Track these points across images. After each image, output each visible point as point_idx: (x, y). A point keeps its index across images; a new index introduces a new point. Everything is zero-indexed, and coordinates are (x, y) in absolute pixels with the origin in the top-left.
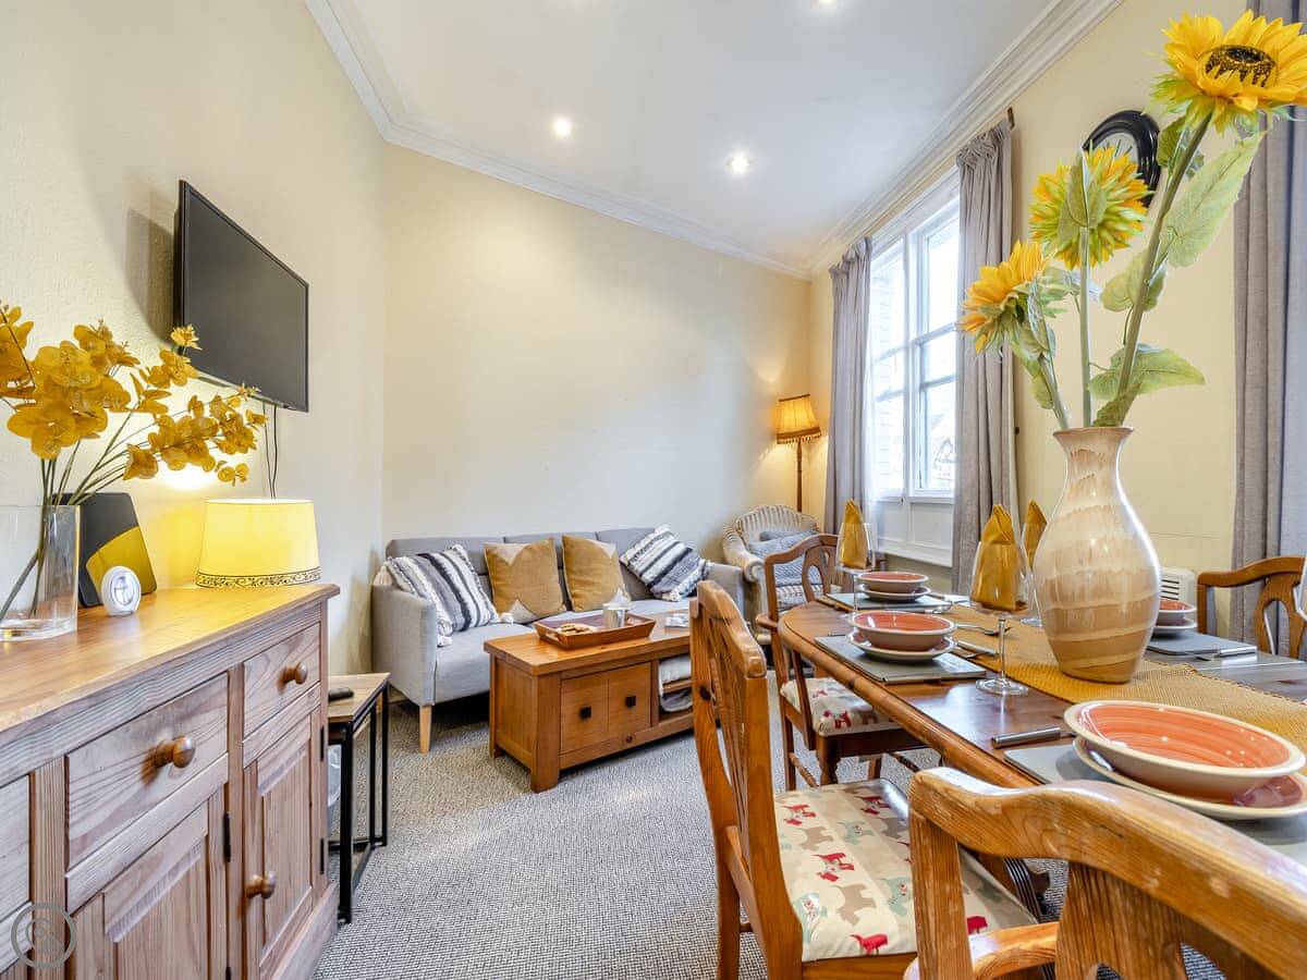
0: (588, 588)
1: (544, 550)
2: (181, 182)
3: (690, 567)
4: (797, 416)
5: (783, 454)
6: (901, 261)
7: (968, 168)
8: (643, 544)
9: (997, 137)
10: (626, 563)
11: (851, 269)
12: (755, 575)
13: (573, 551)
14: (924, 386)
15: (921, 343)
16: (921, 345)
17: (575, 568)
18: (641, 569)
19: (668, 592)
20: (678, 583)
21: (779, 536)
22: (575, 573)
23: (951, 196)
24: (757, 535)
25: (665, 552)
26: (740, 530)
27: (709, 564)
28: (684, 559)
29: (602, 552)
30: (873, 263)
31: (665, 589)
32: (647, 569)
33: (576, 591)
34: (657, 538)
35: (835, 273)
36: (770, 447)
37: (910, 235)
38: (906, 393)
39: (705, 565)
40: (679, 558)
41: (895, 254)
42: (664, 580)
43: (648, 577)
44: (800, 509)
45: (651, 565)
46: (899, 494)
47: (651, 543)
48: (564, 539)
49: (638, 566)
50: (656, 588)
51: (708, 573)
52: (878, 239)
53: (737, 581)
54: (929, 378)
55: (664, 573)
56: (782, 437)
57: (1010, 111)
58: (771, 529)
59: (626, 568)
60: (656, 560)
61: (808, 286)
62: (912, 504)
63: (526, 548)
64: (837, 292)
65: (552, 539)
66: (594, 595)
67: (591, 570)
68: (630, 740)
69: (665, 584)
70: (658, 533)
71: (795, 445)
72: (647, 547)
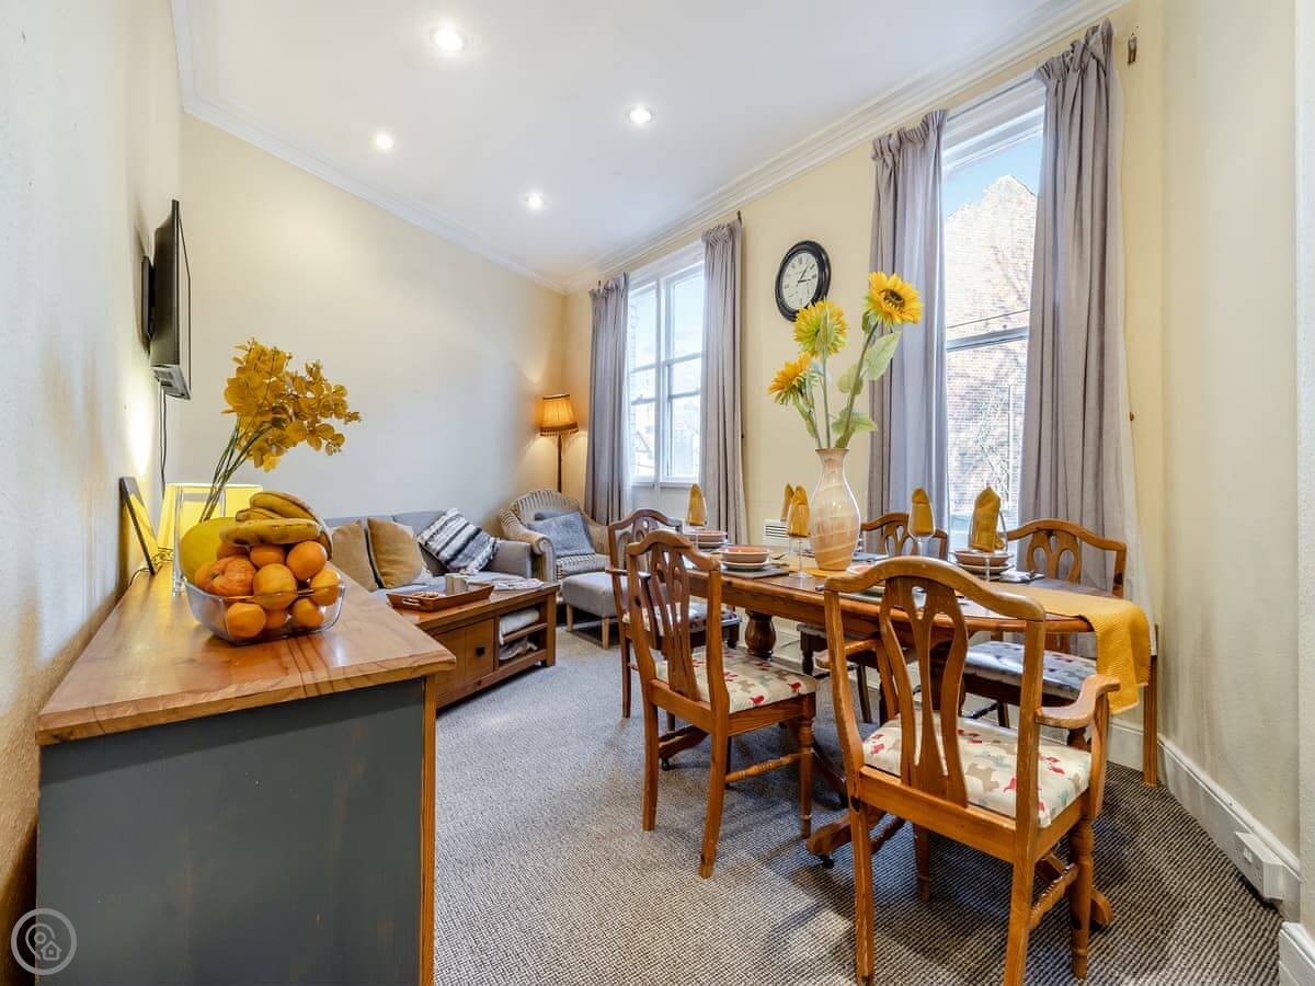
0: (396, 566)
1: (355, 532)
2: (174, 201)
3: (483, 545)
4: (558, 413)
5: (544, 446)
6: (654, 296)
7: (711, 245)
8: (438, 525)
9: (732, 231)
10: (424, 544)
11: (609, 296)
12: (542, 549)
13: (381, 533)
14: (671, 397)
15: (669, 364)
16: (669, 366)
17: (384, 548)
18: (438, 548)
19: (465, 567)
20: (474, 559)
21: (552, 516)
22: (383, 553)
23: (695, 260)
24: (532, 517)
25: (459, 531)
26: (516, 511)
27: (499, 541)
28: (477, 538)
29: (403, 533)
30: (630, 294)
31: (462, 565)
32: (443, 548)
33: (384, 570)
34: (451, 520)
35: (594, 295)
36: (534, 439)
37: (662, 280)
38: (657, 400)
39: (495, 543)
40: (472, 537)
41: (648, 290)
42: (460, 557)
43: (445, 555)
44: (560, 490)
45: (447, 544)
46: (652, 481)
47: (446, 524)
48: (369, 522)
49: (435, 545)
50: (454, 564)
51: (497, 550)
52: (635, 277)
53: (527, 554)
54: (674, 392)
55: (459, 551)
56: (544, 430)
57: (739, 213)
58: (543, 510)
59: (424, 548)
60: (452, 539)
61: (564, 301)
62: (662, 488)
63: (338, 531)
64: (596, 311)
65: (359, 522)
66: (404, 573)
67: (398, 550)
68: (479, 683)
69: (461, 560)
70: (451, 514)
71: (556, 438)
72: (441, 528)
